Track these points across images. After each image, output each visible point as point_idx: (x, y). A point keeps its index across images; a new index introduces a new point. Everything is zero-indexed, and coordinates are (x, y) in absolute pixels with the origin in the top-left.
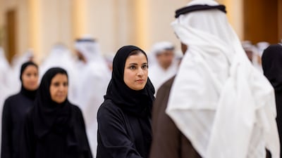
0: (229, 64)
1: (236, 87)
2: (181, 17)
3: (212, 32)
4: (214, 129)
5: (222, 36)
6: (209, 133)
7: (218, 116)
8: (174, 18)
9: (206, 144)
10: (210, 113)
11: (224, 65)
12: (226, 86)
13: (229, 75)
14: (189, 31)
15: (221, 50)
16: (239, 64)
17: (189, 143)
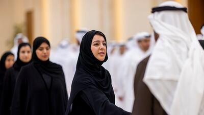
0: (188, 49)
1: (192, 66)
2: (156, 13)
3: (176, 25)
4: (176, 94)
5: (183, 29)
6: (173, 97)
7: (179, 85)
8: (151, 13)
9: (170, 104)
10: (174, 82)
11: (184, 50)
12: (186, 64)
13: (188, 57)
14: (161, 24)
15: (181, 38)
16: (194, 49)
17: (158, 103)
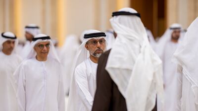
0: (140, 47)
1: (144, 59)
2: (115, 17)
3: (130, 27)
4: (131, 80)
5: (136, 30)
6: (128, 83)
7: (133, 73)
8: (111, 17)
9: (125, 88)
10: (129, 71)
11: (137, 46)
12: (139, 58)
13: (140, 52)
14: (119, 26)
15: (135, 38)
16: (145, 47)
17: (116, 87)
